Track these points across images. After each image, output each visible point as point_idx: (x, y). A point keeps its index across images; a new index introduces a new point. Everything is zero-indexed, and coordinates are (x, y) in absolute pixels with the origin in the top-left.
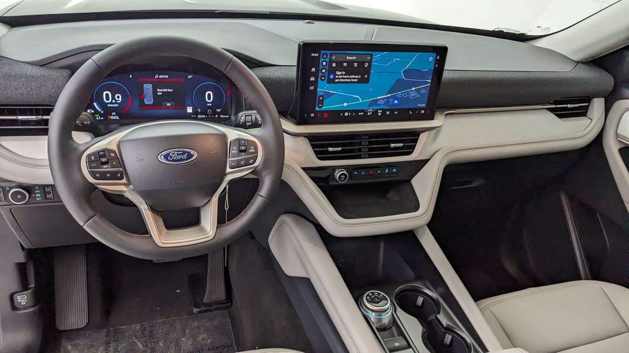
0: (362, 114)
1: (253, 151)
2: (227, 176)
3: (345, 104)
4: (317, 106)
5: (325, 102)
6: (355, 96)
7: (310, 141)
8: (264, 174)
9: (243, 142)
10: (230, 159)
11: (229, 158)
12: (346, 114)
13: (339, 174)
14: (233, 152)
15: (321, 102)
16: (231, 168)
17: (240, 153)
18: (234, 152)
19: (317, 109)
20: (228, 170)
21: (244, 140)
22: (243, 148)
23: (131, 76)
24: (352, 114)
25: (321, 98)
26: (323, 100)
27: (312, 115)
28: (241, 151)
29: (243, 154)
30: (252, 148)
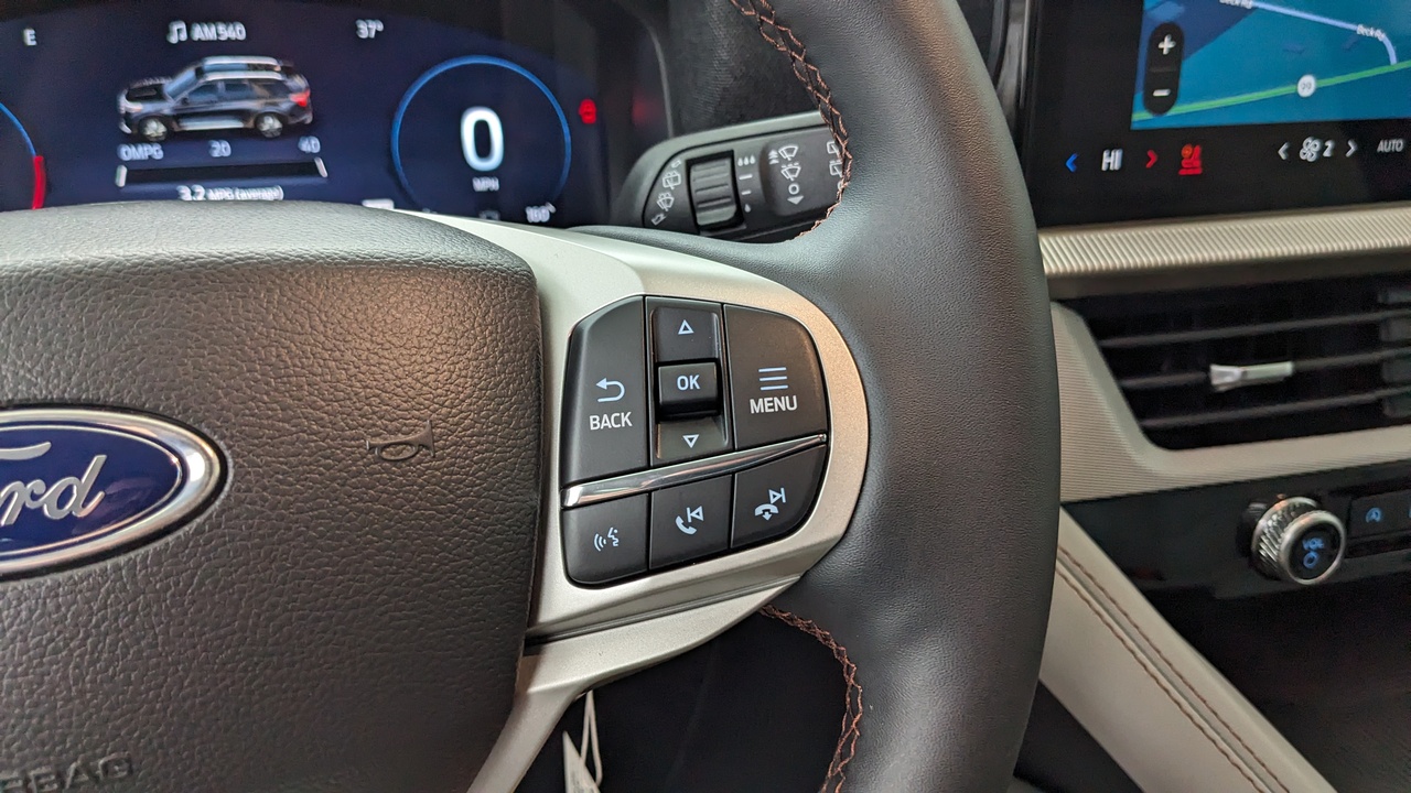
0: (1397, 145)
1: (783, 404)
2: (554, 649)
3: (1307, 86)
4: (1139, 97)
5: (1189, 67)
6: (1361, 30)
7: (1099, 330)
8: (889, 620)
9: (685, 329)
10: (575, 494)
11: (565, 486)
12: (1310, 150)
13: (1288, 535)
14: (596, 423)
15: (1168, 72)
16: (582, 579)
17: (666, 434)
18: (608, 422)
19: (1141, 116)
20: (562, 598)
21: (698, 312)
22: (689, 383)
23: (29, 37)
24: (1340, 148)
25: (1167, 45)
26: (1177, 54)
27: (1112, 160)
28: (670, 414)
29: (691, 440)
30: (773, 375)
